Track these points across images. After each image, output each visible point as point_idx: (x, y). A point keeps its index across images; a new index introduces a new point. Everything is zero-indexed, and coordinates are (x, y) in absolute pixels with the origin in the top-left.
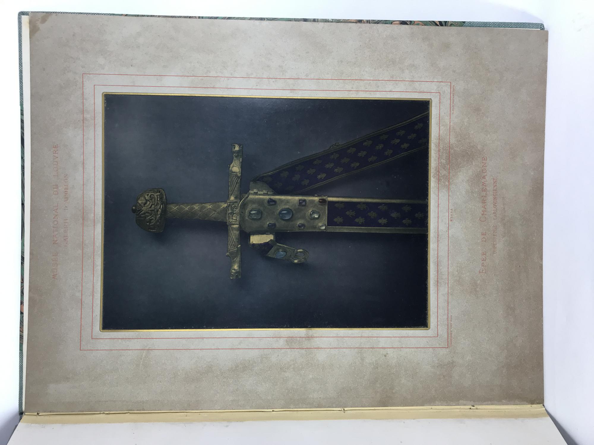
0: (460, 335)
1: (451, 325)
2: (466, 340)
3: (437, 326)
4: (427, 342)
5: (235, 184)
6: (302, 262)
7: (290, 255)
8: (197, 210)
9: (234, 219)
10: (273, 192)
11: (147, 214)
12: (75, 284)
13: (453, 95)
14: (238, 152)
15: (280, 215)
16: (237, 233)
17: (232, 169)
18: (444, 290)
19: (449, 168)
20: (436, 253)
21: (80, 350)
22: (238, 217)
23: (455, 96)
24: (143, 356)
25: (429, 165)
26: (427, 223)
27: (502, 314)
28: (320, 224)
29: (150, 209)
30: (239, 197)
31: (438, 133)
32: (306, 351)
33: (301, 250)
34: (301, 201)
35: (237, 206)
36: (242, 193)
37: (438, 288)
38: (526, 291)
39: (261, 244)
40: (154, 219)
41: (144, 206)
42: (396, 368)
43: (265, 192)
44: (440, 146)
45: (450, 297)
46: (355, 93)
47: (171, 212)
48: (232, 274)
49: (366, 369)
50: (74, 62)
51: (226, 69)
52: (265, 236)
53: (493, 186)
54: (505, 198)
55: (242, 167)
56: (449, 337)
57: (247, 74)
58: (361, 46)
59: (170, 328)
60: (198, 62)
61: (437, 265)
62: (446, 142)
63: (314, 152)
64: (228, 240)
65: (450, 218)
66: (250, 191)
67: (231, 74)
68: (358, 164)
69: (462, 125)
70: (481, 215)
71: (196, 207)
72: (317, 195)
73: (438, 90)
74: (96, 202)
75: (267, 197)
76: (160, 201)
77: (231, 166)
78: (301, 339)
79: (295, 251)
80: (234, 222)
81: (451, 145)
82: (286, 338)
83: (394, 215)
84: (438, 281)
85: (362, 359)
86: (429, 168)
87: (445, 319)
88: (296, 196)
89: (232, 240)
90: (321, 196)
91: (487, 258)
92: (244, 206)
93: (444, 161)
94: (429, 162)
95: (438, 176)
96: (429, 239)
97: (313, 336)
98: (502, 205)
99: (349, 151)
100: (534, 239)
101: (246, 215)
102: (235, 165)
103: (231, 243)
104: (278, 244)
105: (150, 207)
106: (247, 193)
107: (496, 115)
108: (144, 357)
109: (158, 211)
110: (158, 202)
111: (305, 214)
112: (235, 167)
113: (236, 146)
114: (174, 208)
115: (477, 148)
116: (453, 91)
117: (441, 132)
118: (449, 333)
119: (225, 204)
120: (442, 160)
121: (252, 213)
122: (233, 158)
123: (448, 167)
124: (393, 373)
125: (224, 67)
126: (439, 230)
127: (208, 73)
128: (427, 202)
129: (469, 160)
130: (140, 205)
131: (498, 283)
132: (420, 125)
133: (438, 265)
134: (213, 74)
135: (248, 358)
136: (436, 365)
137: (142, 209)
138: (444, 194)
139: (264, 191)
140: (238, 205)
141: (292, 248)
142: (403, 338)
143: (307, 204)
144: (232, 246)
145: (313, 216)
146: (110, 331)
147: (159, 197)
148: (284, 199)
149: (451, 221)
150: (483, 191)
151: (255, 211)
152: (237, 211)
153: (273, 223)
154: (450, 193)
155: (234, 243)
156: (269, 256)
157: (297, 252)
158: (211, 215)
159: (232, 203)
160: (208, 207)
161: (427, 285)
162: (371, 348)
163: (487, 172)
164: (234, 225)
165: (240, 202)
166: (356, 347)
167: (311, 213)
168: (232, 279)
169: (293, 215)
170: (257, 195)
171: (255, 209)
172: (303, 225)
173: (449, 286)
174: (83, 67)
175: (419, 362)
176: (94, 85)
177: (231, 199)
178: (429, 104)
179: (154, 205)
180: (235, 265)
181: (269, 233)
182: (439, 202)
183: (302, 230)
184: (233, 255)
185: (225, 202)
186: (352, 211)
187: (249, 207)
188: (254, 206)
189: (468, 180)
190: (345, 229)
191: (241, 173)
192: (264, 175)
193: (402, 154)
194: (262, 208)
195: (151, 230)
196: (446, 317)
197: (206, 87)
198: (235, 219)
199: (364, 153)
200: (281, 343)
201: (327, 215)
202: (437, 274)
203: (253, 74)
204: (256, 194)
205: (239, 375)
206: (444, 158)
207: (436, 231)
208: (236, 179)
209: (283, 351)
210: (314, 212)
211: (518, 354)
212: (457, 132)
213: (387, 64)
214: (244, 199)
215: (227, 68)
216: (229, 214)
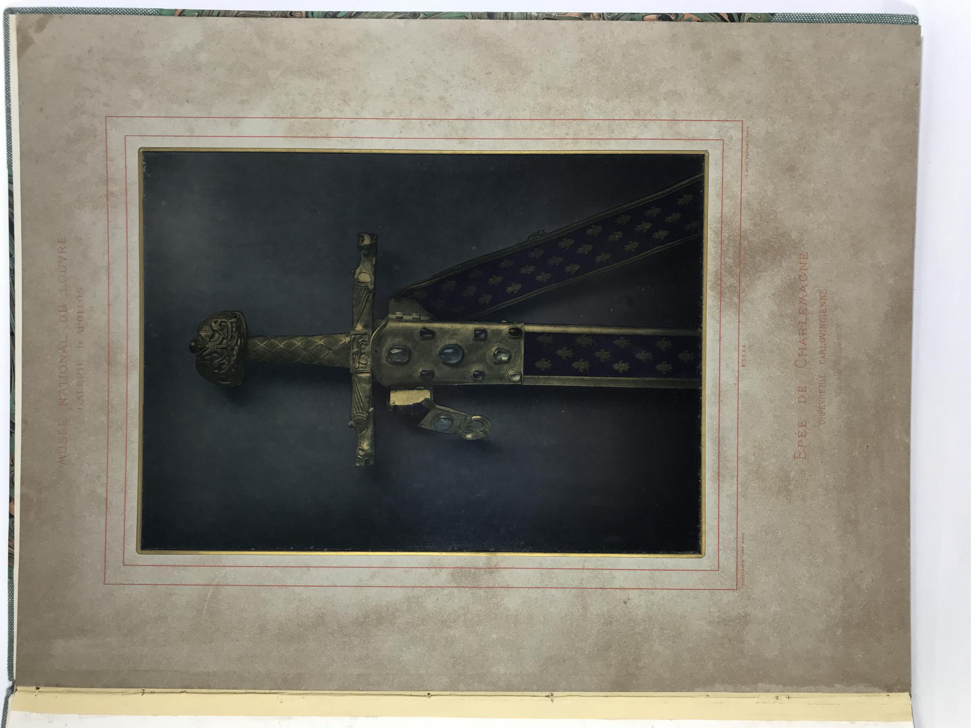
0: (759, 569)
1: (743, 551)
2: (770, 576)
3: (717, 553)
4: (700, 580)
5: (364, 303)
6: (480, 438)
7: (460, 426)
8: (298, 348)
9: (362, 364)
10: (428, 316)
11: (214, 355)
12: (95, 472)
13: (747, 144)
14: (369, 247)
15: (442, 356)
16: (368, 387)
17: (359, 277)
18: (729, 488)
19: (740, 272)
20: (716, 422)
21: (105, 584)
22: (369, 360)
23: (749, 145)
24: (209, 596)
25: (705, 269)
26: (700, 370)
27: (834, 531)
28: (511, 372)
29: (219, 346)
30: (371, 325)
31: (720, 211)
32: (485, 592)
33: (479, 417)
34: (477, 332)
35: (367, 340)
36: (376, 319)
37: (719, 485)
38: (880, 490)
39: (408, 406)
40: (227, 363)
41: (210, 341)
42: (643, 624)
43: (415, 316)
44: (723, 234)
45: (741, 500)
46: (572, 143)
47: (255, 351)
48: (358, 458)
49: (590, 625)
50: (91, 97)
51: (349, 105)
52: (415, 392)
53: (819, 306)
54: (841, 325)
55: (376, 274)
56: (739, 572)
57: (384, 112)
58: (582, 59)
59: (253, 549)
60: (299, 94)
61: (717, 444)
62: (734, 227)
63: (500, 247)
64: (352, 399)
65: (740, 361)
66: (389, 314)
67: (357, 114)
68: (577, 267)
69: (763, 196)
70: (798, 356)
71: (298, 342)
72: (505, 321)
73: (720, 136)
74: (129, 334)
75: (419, 326)
76: (236, 333)
77: (358, 271)
78: (476, 570)
79: (468, 418)
80: (362, 368)
81: (743, 232)
82: (452, 569)
83: (642, 355)
84: (719, 473)
85: (585, 608)
86: (704, 273)
87: (732, 539)
88: (469, 323)
89: (358, 399)
90: (512, 323)
91: (808, 431)
92: (379, 341)
93: (730, 261)
94: (704, 262)
95: (719, 287)
96: (703, 398)
97: (498, 567)
98: (835, 338)
99: (562, 244)
100: (894, 397)
101: (382, 356)
102: (364, 271)
103: (357, 405)
104: (437, 406)
105: (220, 344)
106: (383, 319)
107: (825, 178)
108: (210, 598)
109: (233, 349)
110: (234, 333)
111: (485, 354)
112: (365, 273)
113: (366, 237)
114: (259, 345)
115: (791, 236)
116: (747, 137)
117: (726, 210)
118: (739, 564)
119: (347, 338)
120: (727, 259)
121: (393, 352)
122: (361, 259)
123: (738, 270)
124: (639, 633)
125: (345, 101)
126: (721, 382)
127: (317, 111)
128: (701, 334)
129: (775, 259)
130: (203, 339)
131: (828, 477)
132: (687, 198)
133: (719, 444)
134: (325, 113)
135: (385, 603)
136: (715, 619)
137: (207, 346)
138: (730, 318)
139: (414, 314)
140: (369, 339)
141: (463, 413)
142: (657, 572)
143: (489, 336)
144: (359, 410)
145: (499, 357)
146: (153, 552)
147: (234, 325)
148: (449, 329)
149: (743, 366)
150: (800, 313)
151: (399, 349)
152: (368, 349)
153: (430, 369)
154: (741, 318)
155: (361, 404)
156: (423, 426)
157: (471, 421)
158: (322, 356)
159: (359, 336)
160: (317, 343)
161: (701, 479)
162: (601, 588)
163: (809, 278)
164: (361, 373)
165: (373, 333)
166: (574, 586)
167: (496, 353)
168: (359, 467)
169: (463, 355)
170: (403, 322)
171: (397, 346)
172: (481, 374)
173: (739, 482)
174: (106, 105)
175: (685, 614)
176: (125, 136)
177: (356, 329)
178: (704, 159)
179: (226, 339)
180: (363, 443)
181: (423, 388)
182: (722, 334)
183: (481, 382)
184: (360, 426)
185: (347, 334)
186: (566, 350)
187: (389, 342)
188: (397, 340)
189: (773, 295)
190: (555, 381)
191: (375, 284)
192: (412, 287)
193: (655, 248)
194: (410, 345)
195: (222, 383)
196: (733, 535)
197: (314, 136)
198: (364, 362)
199: (589, 248)
200: (444, 577)
201: (523, 356)
202: (717, 459)
203: (394, 112)
204: (399, 319)
205: (370, 632)
206: (731, 255)
207: (716, 383)
208: (366, 294)
209: (446, 591)
210: (500, 351)
211: (865, 603)
212: (753, 209)
213: (629, 90)
214: (379, 328)
215: (349, 103)
216: (353, 354)
